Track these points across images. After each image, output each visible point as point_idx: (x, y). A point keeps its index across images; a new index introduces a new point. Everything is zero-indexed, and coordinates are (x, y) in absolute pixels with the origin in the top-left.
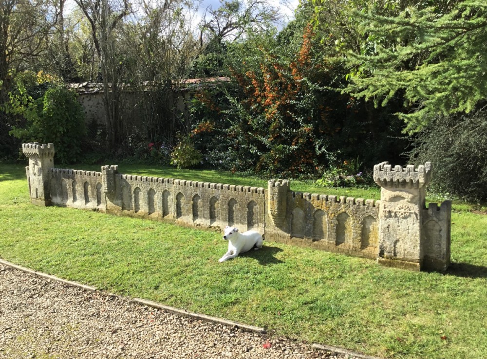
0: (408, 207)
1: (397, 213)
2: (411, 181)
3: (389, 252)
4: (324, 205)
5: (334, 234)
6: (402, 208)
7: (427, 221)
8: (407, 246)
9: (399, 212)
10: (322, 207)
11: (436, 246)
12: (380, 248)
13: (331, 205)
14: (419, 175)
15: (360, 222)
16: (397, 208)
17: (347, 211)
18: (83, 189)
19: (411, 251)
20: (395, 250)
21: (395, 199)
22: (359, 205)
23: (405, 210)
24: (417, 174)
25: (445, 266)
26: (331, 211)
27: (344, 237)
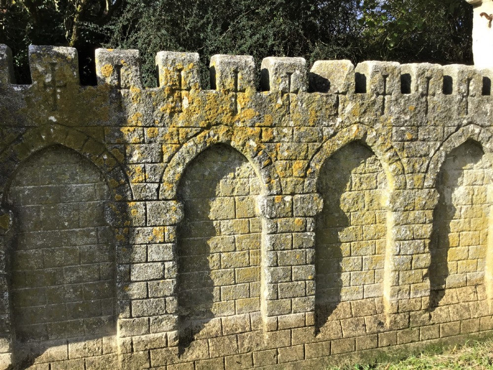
5: (305, 273)
10: (230, 133)
13: (287, 105)
17: (371, 135)
26: (284, 149)
27: (344, 277)
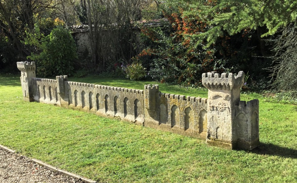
0: (224, 104)
1: (218, 108)
2: (224, 84)
3: (213, 136)
4: (177, 102)
5: (183, 122)
6: (221, 104)
7: (238, 114)
8: (224, 132)
9: (219, 107)
10: (176, 104)
11: (245, 132)
12: (208, 133)
13: (181, 102)
14: (229, 80)
15: (198, 114)
16: (217, 104)
17: (190, 107)
18: (49, 91)
19: (227, 135)
20: (217, 134)
21: (216, 97)
22: (197, 102)
23: (222, 105)
24: (228, 79)
25: (251, 147)
26: (181, 106)
27: (189, 125)
